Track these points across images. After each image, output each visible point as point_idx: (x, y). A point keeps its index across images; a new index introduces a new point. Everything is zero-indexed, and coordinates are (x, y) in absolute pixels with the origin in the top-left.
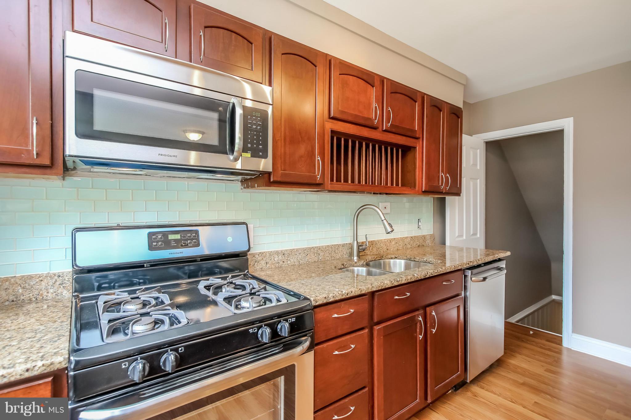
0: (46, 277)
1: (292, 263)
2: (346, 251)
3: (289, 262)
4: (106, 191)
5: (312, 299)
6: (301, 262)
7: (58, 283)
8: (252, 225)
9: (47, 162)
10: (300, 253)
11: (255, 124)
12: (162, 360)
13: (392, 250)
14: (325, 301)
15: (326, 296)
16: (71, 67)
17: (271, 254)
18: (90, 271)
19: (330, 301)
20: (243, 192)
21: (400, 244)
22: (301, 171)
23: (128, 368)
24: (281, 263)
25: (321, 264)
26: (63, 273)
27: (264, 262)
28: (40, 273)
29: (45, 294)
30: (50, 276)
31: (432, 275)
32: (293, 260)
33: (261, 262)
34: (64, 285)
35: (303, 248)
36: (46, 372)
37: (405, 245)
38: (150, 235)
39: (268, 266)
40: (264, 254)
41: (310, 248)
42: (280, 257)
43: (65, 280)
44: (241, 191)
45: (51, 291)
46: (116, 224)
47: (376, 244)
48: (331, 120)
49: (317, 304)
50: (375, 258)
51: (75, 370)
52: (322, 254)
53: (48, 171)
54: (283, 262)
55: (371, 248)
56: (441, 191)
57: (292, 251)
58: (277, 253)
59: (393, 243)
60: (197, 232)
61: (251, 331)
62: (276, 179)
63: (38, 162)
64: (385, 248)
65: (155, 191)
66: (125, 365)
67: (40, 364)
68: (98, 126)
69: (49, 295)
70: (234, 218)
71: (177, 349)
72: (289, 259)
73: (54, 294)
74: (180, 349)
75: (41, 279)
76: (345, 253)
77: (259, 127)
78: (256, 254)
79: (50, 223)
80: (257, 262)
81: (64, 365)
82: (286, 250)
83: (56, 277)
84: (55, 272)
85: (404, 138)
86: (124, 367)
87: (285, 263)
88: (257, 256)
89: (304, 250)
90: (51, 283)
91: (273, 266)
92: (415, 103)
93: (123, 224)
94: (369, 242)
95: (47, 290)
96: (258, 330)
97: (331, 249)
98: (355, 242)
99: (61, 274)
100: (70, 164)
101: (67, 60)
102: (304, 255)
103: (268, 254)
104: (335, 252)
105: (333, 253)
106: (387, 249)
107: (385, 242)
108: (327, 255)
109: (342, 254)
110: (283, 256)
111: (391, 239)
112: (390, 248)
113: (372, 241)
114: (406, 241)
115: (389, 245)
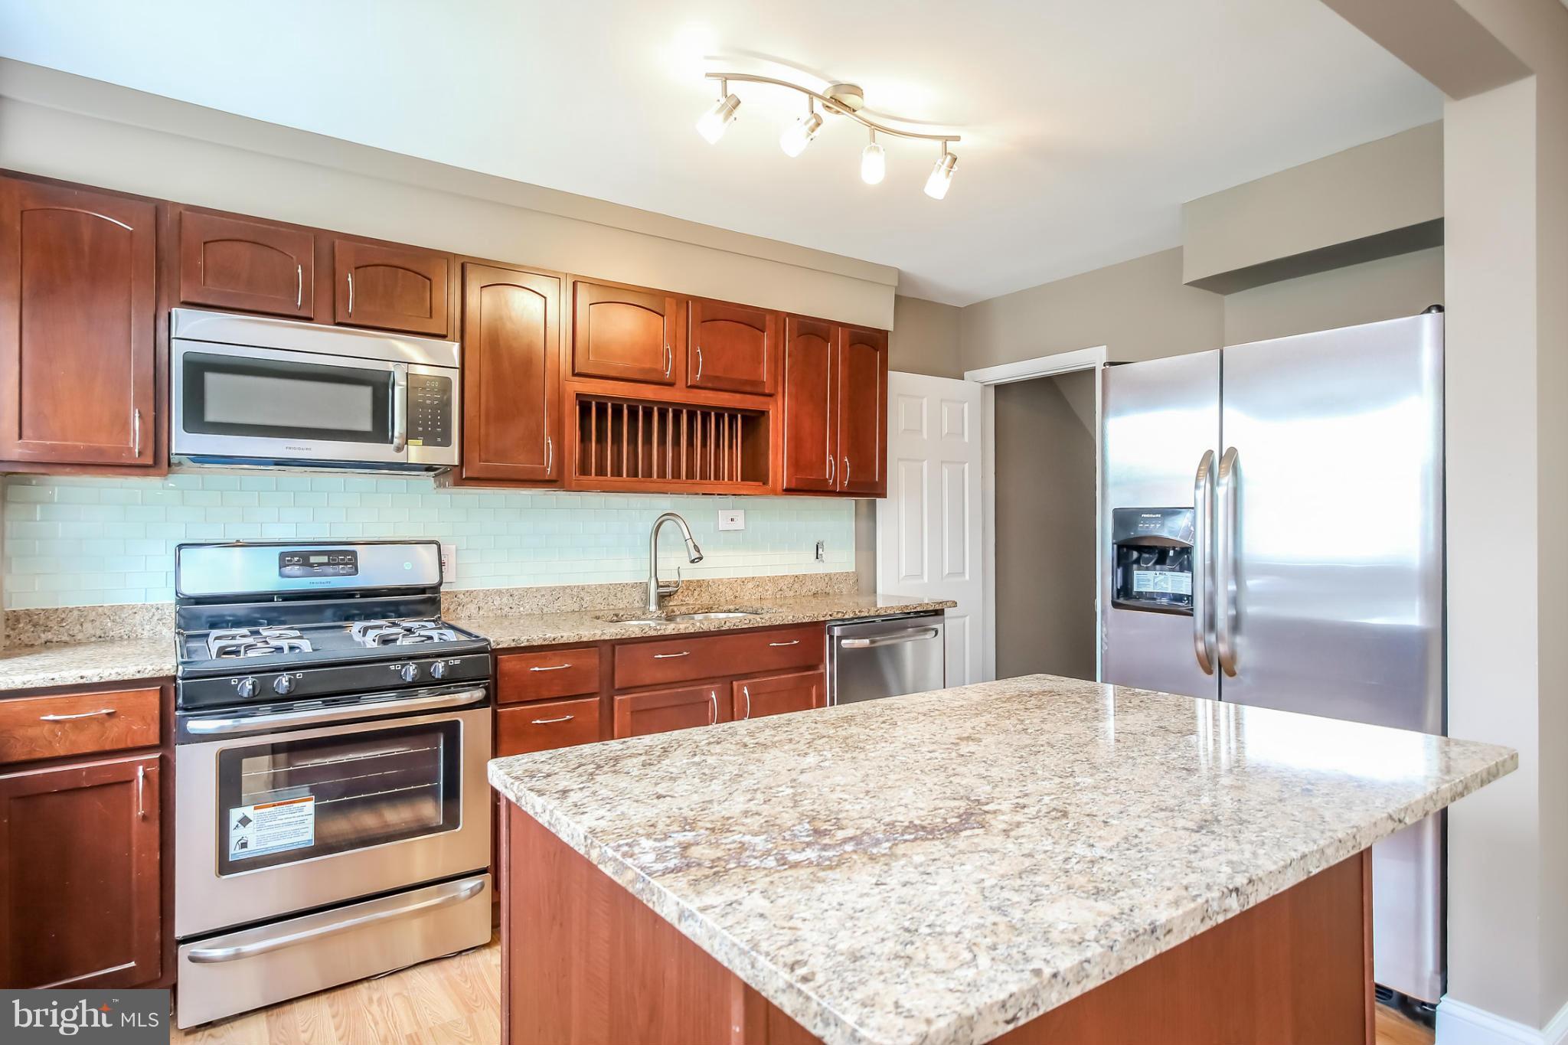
0: (141, 608)
1: (527, 610)
2: (637, 595)
3: (522, 609)
4: (222, 494)
5: (492, 640)
7: (156, 618)
8: (454, 547)
9: (150, 462)
10: (542, 596)
11: (429, 398)
12: (276, 683)
13: (746, 598)
14: (513, 645)
15: (516, 638)
16: (179, 350)
17: (487, 594)
18: (199, 601)
20: (437, 492)
21: (767, 588)
22: (521, 463)
23: (237, 685)
24: (507, 609)
25: (585, 615)
26: (163, 605)
27: (474, 606)
28: (133, 604)
29: (140, 630)
30: (146, 608)
31: (735, 627)
32: (527, 607)
33: (469, 606)
34: (164, 621)
35: (550, 587)
36: (156, 676)
37: (781, 590)
38: (282, 555)
39: (481, 612)
40: (475, 593)
41: (564, 588)
43: (165, 613)
44: (435, 491)
45: (147, 627)
46: (235, 541)
47: (708, 585)
48: (576, 378)
49: (498, 647)
50: (697, 608)
51: (183, 679)
52: (588, 598)
53: (151, 470)
54: (511, 608)
55: (696, 593)
56: (830, 489)
57: (527, 590)
58: (499, 593)
59: (750, 585)
60: (354, 553)
61: (392, 668)
62: (470, 475)
63: (139, 462)
64: (731, 593)
65: (292, 493)
66: (235, 681)
67: (150, 668)
68: (211, 416)
69: (145, 633)
70: (422, 535)
71: (294, 675)
72: (522, 603)
73: (151, 632)
74: (298, 675)
75: (134, 610)
76: (637, 598)
77: (436, 402)
78: (460, 592)
79: (146, 537)
80: (461, 606)
81: (172, 673)
82: (517, 589)
83: (154, 610)
84: (151, 603)
85: (738, 396)
86: (233, 683)
87: (514, 610)
88: (461, 596)
89: (552, 590)
90: (147, 618)
91: (491, 614)
92: (762, 334)
93: (245, 541)
94: (683, 581)
95: (142, 626)
96: (402, 668)
97: (607, 591)
98: (653, 579)
99: (159, 606)
100: (174, 459)
101: (174, 342)
102: (551, 598)
103: (482, 594)
104: (615, 595)
105: (611, 599)
106: (736, 597)
107: (731, 583)
108: (599, 601)
109: (631, 601)
110: (510, 598)
111: (746, 579)
112: (742, 594)
113: (698, 581)
114: (782, 584)
115: (739, 589)
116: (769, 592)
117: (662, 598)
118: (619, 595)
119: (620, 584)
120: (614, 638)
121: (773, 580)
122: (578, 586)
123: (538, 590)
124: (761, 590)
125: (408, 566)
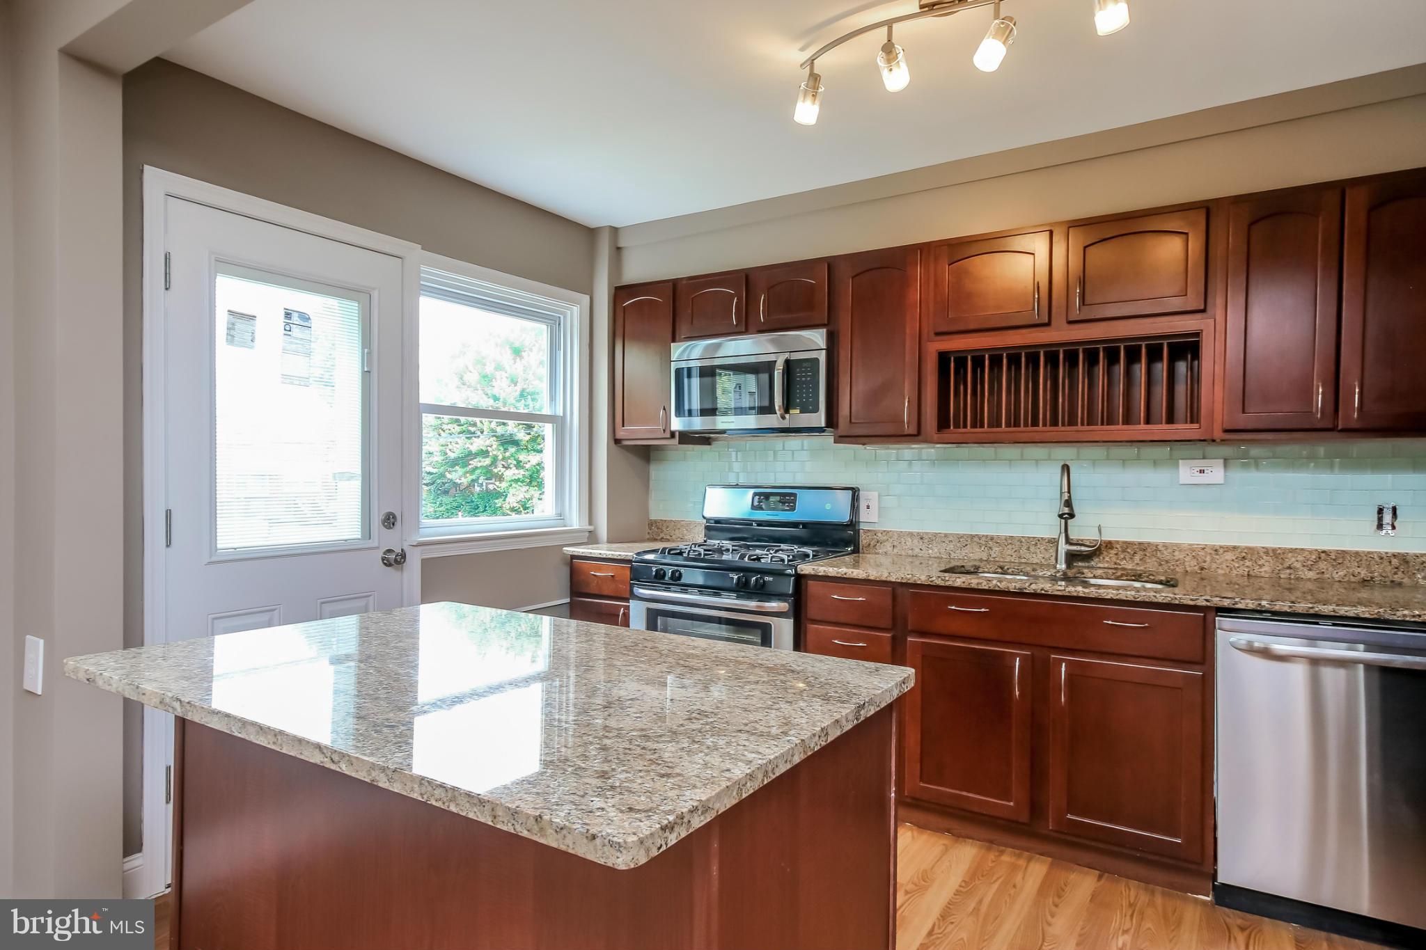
1: (936, 553)
3: (931, 552)
5: (799, 567)
6: (953, 555)
8: (876, 494)
9: (669, 436)
10: (951, 541)
11: (804, 376)
16: (673, 368)
17: (900, 534)
18: (716, 521)
19: (820, 574)
21: (1261, 562)
24: (917, 550)
27: (890, 544)
32: (938, 550)
35: (958, 534)
39: (895, 550)
40: (890, 533)
41: (972, 537)
42: (915, 541)
47: (1157, 550)
52: (997, 549)
54: (921, 549)
55: (1137, 558)
57: (936, 535)
58: (911, 534)
59: (1230, 556)
60: (795, 495)
62: (842, 434)
63: (664, 436)
64: (1194, 562)
66: (654, 568)
68: (687, 406)
72: (931, 546)
77: (808, 379)
81: (631, 558)
82: (927, 533)
87: (923, 552)
88: (879, 535)
89: (960, 537)
91: (903, 553)
97: (1019, 543)
98: (1063, 537)
101: (672, 363)
102: (958, 545)
103: (896, 535)
104: (1028, 549)
105: (1023, 551)
106: (1202, 569)
107: (1193, 550)
108: (1009, 552)
109: (1047, 556)
110: (921, 541)
111: (1221, 547)
112: (1214, 566)
113: (1140, 544)
114: (1291, 560)
115: (1208, 559)
116: (1266, 568)
117: (1072, 557)
118: (1032, 549)
119: (1034, 538)
120: (899, 581)
121: (1276, 554)
122: (987, 536)
123: (946, 535)
124: (1248, 563)
125: (828, 507)
